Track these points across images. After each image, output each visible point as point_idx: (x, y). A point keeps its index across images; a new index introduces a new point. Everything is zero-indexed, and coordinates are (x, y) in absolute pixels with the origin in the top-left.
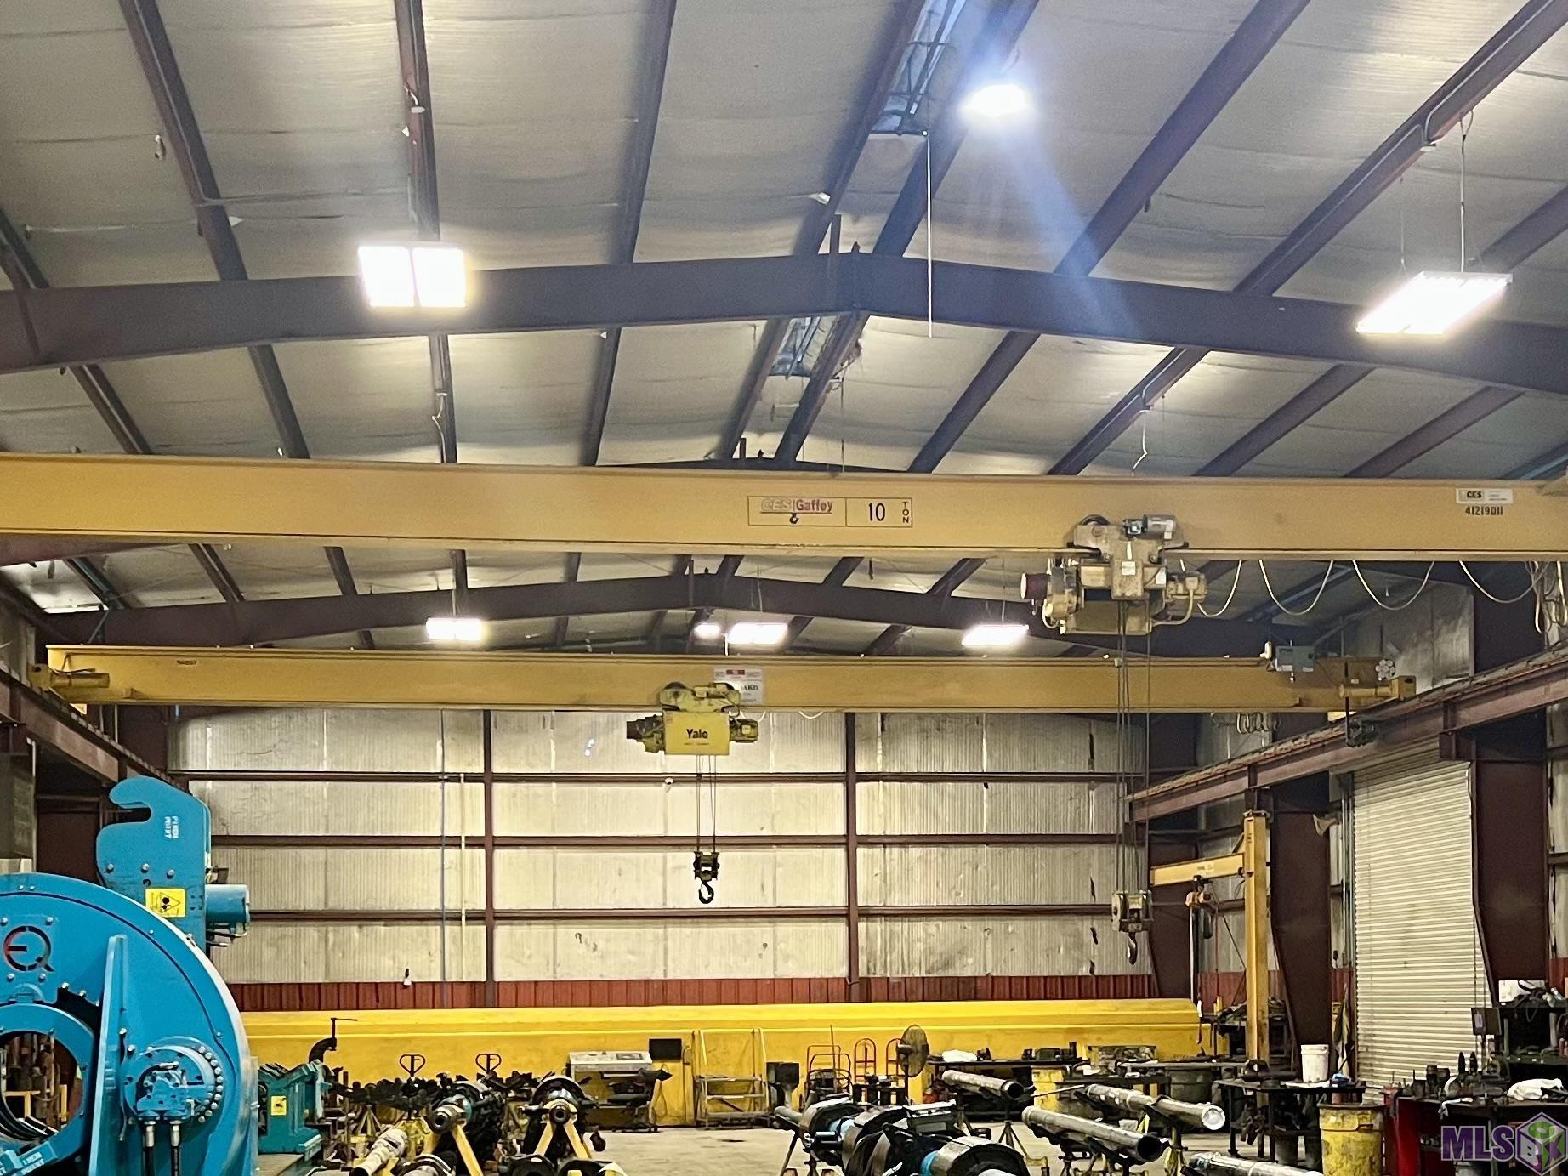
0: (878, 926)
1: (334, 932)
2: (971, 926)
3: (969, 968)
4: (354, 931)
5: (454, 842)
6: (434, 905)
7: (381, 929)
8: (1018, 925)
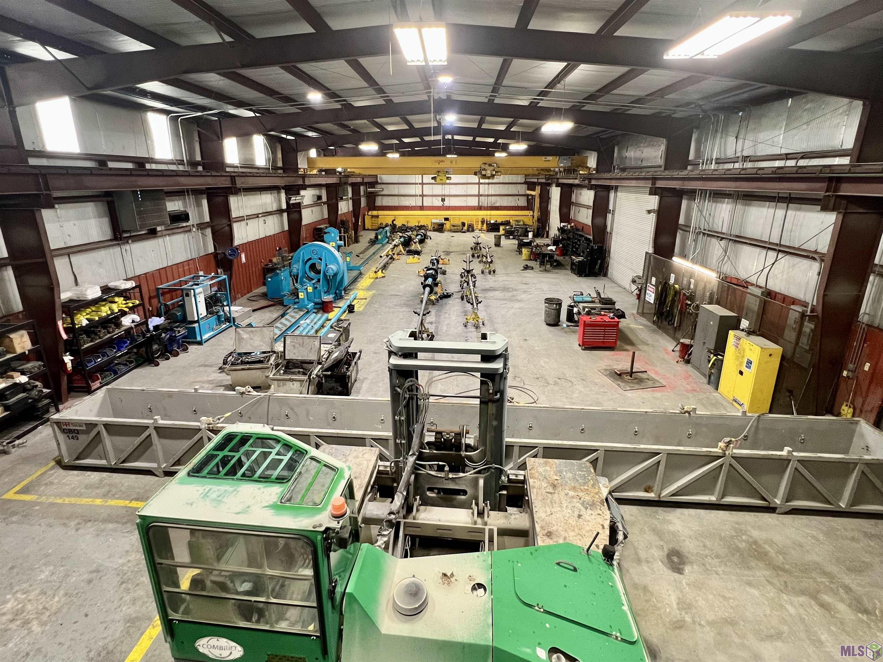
0: (483, 198)
1: (400, 198)
2: (498, 198)
3: (498, 205)
4: (403, 198)
5: (417, 184)
6: (414, 194)
7: (407, 197)
8: (506, 198)
